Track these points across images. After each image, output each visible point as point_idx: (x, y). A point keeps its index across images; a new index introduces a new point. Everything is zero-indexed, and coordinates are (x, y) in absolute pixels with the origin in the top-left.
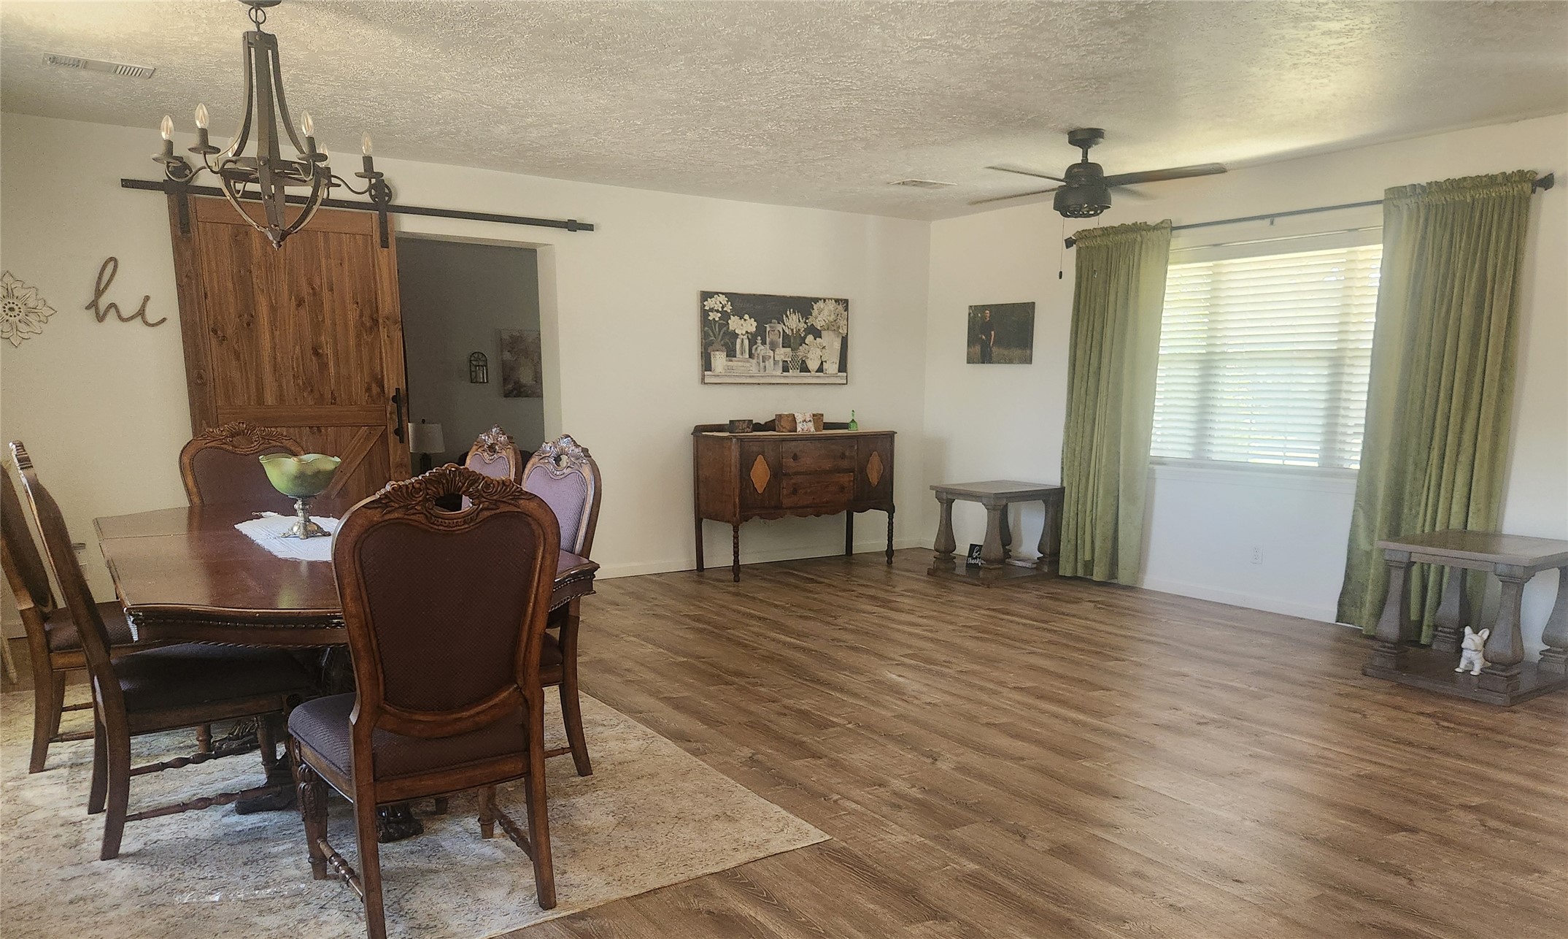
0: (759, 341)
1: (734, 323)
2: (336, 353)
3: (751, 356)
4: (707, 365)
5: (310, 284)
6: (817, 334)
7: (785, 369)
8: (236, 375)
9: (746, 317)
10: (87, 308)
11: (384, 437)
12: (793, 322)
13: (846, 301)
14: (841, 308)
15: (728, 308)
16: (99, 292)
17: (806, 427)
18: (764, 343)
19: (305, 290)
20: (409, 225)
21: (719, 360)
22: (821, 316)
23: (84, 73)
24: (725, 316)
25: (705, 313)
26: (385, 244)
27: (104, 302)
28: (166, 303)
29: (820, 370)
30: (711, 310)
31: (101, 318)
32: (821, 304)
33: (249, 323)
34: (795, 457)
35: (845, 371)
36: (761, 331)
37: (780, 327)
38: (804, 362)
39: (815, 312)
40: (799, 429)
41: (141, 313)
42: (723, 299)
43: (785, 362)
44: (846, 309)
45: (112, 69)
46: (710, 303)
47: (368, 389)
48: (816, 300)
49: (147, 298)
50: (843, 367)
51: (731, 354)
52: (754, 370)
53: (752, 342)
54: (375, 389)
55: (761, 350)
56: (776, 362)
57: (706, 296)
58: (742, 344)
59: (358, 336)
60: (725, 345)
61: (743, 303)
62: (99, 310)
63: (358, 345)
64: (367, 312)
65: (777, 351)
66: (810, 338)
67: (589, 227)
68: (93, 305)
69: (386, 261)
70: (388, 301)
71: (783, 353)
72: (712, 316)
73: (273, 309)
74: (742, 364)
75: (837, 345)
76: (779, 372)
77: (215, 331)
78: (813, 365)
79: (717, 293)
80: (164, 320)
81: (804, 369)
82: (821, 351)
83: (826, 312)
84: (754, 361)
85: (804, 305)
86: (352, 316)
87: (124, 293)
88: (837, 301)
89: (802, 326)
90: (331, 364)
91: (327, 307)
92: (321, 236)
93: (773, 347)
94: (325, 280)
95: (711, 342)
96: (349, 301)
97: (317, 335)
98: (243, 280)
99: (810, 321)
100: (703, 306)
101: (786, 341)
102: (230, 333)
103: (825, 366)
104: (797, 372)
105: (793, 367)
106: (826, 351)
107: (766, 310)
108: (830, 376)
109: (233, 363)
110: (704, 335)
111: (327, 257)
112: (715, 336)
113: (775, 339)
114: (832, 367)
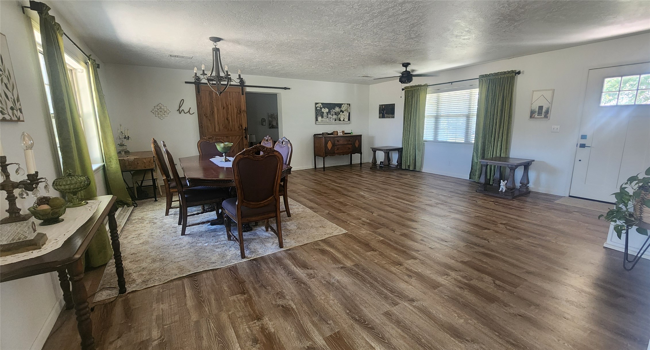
0: (329, 114)
1: (323, 110)
2: (232, 119)
3: (327, 117)
4: (317, 120)
5: (226, 103)
6: (343, 112)
7: (335, 120)
8: (210, 125)
9: (326, 108)
10: (177, 111)
11: (242, 138)
12: (337, 109)
13: (350, 104)
14: (348, 106)
15: (322, 106)
16: (180, 107)
18: (330, 114)
19: (225, 105)
20: (248, 89)
21: (320, 118)
23: (177, 58)
24: (321, 108)
25: (316, 108)
26: (243, 94)
27: (181, 109)
28: (194, 109)
29: (344, 120)
30: (318, 107)
31: (180, 113)
32: (344, 105)
33: (213, 113)
34: (338, 141)
35: (350, 120)
36: (329, 112)
37: (334, 111)
38: (340, 119)
39: (342, 107)
40: (339, 134)
41: (189, 111)
42: (320, 104)
44: (350, 106)
45: (183, 57)
46: (317, 105)
47: (239, 128)
48: (343, 104)
49: (190, 108)
50: (349, 120)
51: (322, 117)
52: (328, 121)
53: (327, 114)
54: (240, 127)
55: (329, 116)
56: (333, 119)
57: (316, 104)
58: (325, 114)
59: (237, 115)
60: (321, 115)
61: (325, 105)
62: (180, 111)
63: (237, 118)
64: (239, 110)
66: (341, 113)
67: (289, 89)
68: (179, 110)
69: (243, 98)
70: (243, 107)
71: (335, 117)
73: (218, 110)
74: (325, 119)
75: (348, 114)
77: (205, 115)
78: (342, 119)
80: (194, 113)
81: (340, 120)
82: (344, 116)
83: (345, 107)
84: (328, 119)
85: (340, 105)
86: (235, 111)
87: (185, 107)
88: (347, 104)
89: (339, 110)
90: (231, 122)
91: (230, 109)
92: (228, 93)
93: (332, 115)
94: (229, 103)
95: (318, 115)
96: (235, 107)
97: (228, 115)
98: (211, 103)
99: (341, 109)
100: (316, 106)
101: (336, 114)
102: (208, 115)
103: (345, 119)
104: (338, 121)
105: (337, 120)
106: (345, 116)
107: (331, 106)
108: (346, 122)
109: (209, 122)
110: (316, 113)
111: (230, 97)
112: (319, 113)
113: (333, 113)
114: (346, 120)
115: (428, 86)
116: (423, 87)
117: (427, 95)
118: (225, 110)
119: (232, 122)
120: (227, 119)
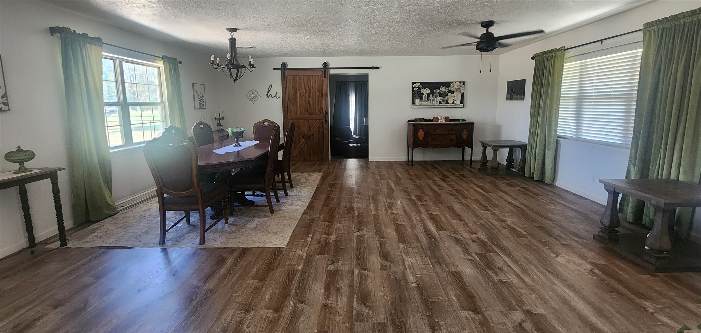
0: (431, 95)
1: (423, 91)
2: (313, 102)
3: (428, 100)
4: (413, 103)
5: (308, 86)
6: (452, 92)
7: (440, 103)
8: (292, 108)
9: (427, 89)
10: (266, 95)
11: (323, 122)
12: (444, 89)
13: (464, 82)
14: (462, 84)
15: (421, 86)
16: (268, 92)
17: (441, 121)
18: (433, 96)
19: (307, 89)
21: (417, 101)
22: (453, 88)
24: (420, 89)
25: (413, 88)
26: (325, 77)
27: (269, 94)
28: (280, 93)
29: (453, 103)
30: (415, 87)
31: (268, 97)
32: (454, 84)
33: (295, 97)
34: (434, 130)
35: (463, 104)
36: (432, 93)
37: (439, 91)
38: (447, 101)
39: (452, 86)
40: (439, 121)
41: (276, 96)
42: (419, 84)
43: (440, 101)
44: (464, 84)
46: (415, 85)
47: (320, 111)
48: (452, 82)
49: (277, 93)
50: (462, 102)
51: (421, 99)
52: (429, 104)
53: (429, 96)
55: (432, 98)
56: (437, 101)
57: (413, 83)
58: (425, 96)
59: (318, 99)
60: (420, 97)
61: (425, 85)
63: (318, 101)
64: (320, 93)
65: (437, 98)
66: (450, 94)
67: (378, 68)
68: (267, 95)
69: (326, 81)
70: (325, 90)
71: (439, 99)
72: (415, 89)
73: (300, 93)
74: (425, 102)
75: (460, 96)
76: (438, 104)
77: (288, 99)
78: (450, 102)
79: (417, 82)
80: (279, 97)
81: (447, 103)
82: (454, 98)
83: (456, 86)
84: (429, 101)
85: (448, 84)
86: (317, 94)
87: (273, 92)
88: (460, 82)
89: (447, 90)
91: (312, 92)
92: (311, 76)
93: (436, 97)
94: (311, 86)
95: (415, 96)
96: (316, 90)
97: (309, 99)
98: (294, 88)
99: (450, 89)
100: (413, 86)
101: (441, 95)
102: (291, 99)
103: (455, 102)
104: (445, 104)
105: (443, 103)
106: (456, 97)
107: (433, 86)
108: (458, 105)
109: (292, 106)
110: (413, 94)
111: (312, 81)
112: (416, 94)
113: (437, 94)
114: (458, 102)
115: (565, 50)
116: (558, 53)
117: (565, 65)
118: (307, 94)
119: (313, 106)
120: (309, 103)
